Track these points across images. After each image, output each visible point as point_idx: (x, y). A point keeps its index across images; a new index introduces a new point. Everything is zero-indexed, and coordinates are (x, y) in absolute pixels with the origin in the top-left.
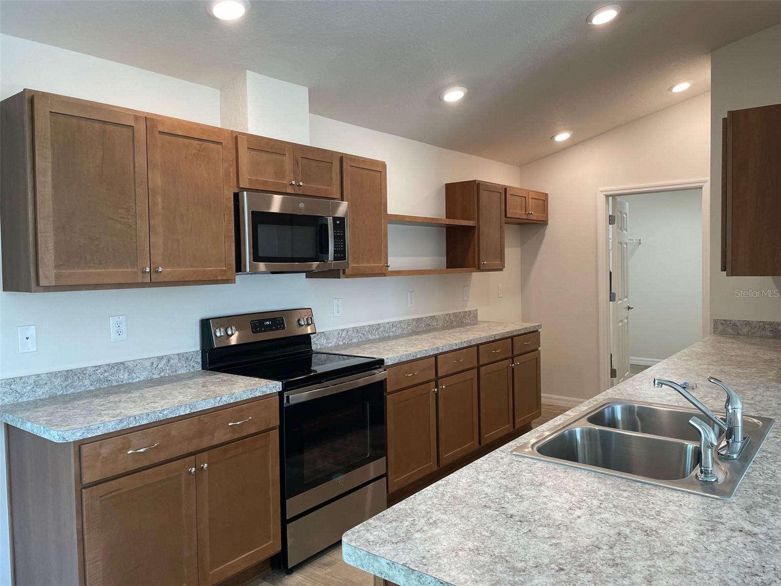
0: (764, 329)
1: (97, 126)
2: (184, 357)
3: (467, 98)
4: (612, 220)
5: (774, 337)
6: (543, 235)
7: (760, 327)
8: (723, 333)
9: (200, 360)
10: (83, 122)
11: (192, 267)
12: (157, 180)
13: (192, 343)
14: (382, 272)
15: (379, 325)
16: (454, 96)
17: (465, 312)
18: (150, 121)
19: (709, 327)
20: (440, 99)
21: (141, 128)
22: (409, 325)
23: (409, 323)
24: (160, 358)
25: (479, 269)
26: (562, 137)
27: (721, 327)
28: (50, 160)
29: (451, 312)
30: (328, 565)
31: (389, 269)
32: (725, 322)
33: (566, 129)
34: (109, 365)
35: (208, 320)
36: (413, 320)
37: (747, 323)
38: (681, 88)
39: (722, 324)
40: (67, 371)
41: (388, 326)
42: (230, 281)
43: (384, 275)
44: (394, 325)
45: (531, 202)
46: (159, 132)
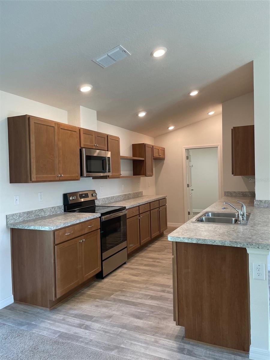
0: (240, 194)
1: (45, 126)
2: (59, 207)
3: (146, 115)
4: (187, 158)
5: (243, 196)
6: (163, 164)
7: (239, 193)
8: (228, 196)
9: (63, 209)
10: (42, 126)
11: (69, 175)
12: (60, 145)
13: (60, 202)
14: (118, 177)
15: (114, 196)
16: (142, 115)
17: (139, 192)
18: (58, 124)
19: (223, 193)
20: (137, 115)
21: (56, 127)
22: (123, 197)
23: (123, 196)
24: (53, 208)
25: (146, 176)
26: (171, 128)
27: (227, 194)
28: (34, 139)
29: (135, 192)
30: (115, 275)
31: (121, 176)
32: (228, 192)
33: (173, 125)
34: (39, 210)
35: (67, 194)
36: (124, 195)
37: (235, 192)
38: (211, 113)
39: (227, 193)
40: (28, 212)
41: (116, 197)
42: (78, 180)
43: (119, 177)
44: (118, 196)
45: (160, 151)
46: (61, 128)
